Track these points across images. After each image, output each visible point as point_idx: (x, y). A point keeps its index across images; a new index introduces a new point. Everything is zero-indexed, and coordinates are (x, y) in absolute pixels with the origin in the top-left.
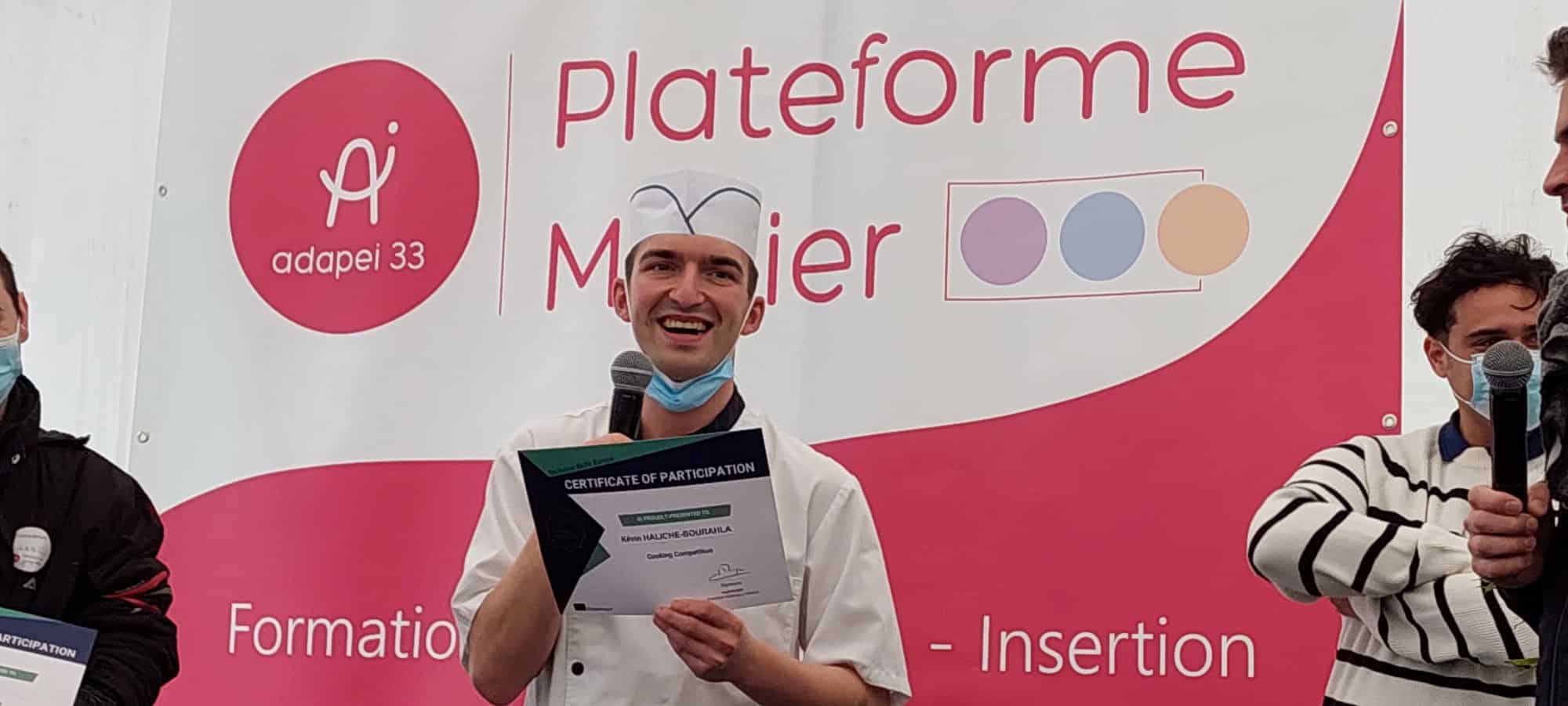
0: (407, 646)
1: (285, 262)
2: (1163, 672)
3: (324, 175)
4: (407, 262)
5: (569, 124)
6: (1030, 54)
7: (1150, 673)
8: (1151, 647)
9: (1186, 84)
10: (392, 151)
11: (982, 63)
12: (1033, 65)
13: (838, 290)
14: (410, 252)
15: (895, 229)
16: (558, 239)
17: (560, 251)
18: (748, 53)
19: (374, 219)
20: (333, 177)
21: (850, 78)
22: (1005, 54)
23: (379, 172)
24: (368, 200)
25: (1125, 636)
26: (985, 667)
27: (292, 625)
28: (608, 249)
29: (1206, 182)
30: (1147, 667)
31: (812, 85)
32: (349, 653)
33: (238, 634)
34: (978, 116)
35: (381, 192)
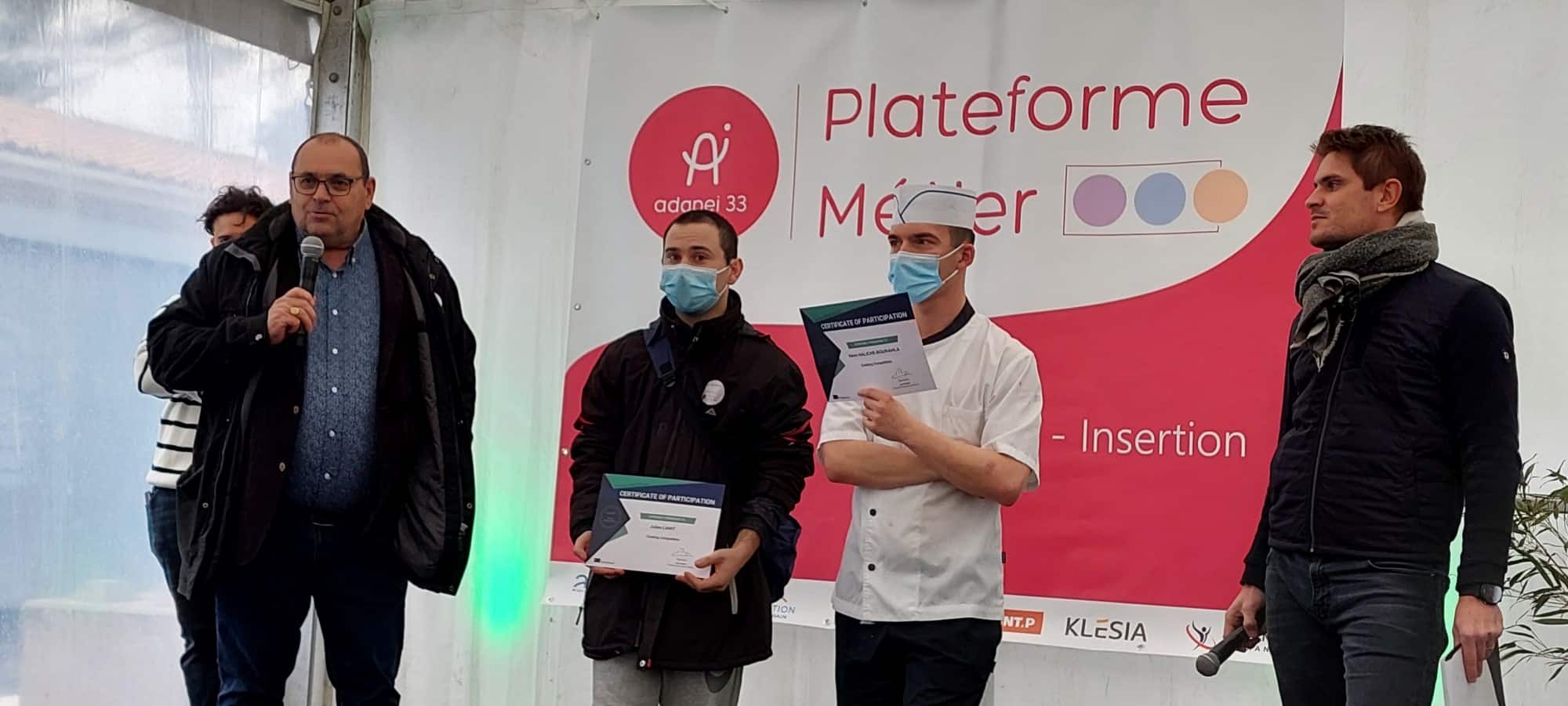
1: (662, 206)
2: (1191, 453)
3: (685, 155)
4: (736, 207)
5: (833, 127)
6: (1117, 89)
7: (1183, 454)
8: (1184, 439)
9: (1212, 109)
10: (726, 141)
11: (1088, 95)
12: (1119, 96)
13: (998, 228)
14: (737, 202)
16: (826, 195)
17: (828, 203)
18: (943, 85)
19: (716, 181)
20: (691, 156)
21: (1007, 103)
22: (1103, 89)
23: (719, 152)
24: (712, 170)
25: (1169, 432)
26: (1085, 449)
28: (857, 201)
29: (1223, 168)
30: (1181, 450)
31: (982, 105)
34: (1085, 127)
35: (720, 165)
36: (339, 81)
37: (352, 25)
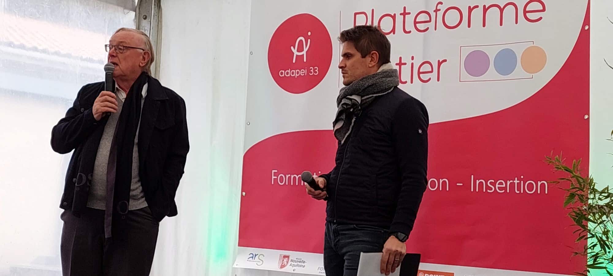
1: (283, 73)
2: (522, 192)
3: (292, 48)
4: (314, 72)
6: (484, 6)
7: (518, 192)
8: (519, 184)
9: (528, 15)
10: (309, 40)
11: (470, 10)
12: (485, 10)
13: (430, 79)
14: (314, 70)
15: (445, 61)
18: (405, 8)
19: (305, 60)
20: (294, 48)
21: (433, 16)
22: (477, 7)
23: (306, 46)
24: (303, 55)
25: (512, 181)
26: (472, 190)
27: (287, 176)
29: (534, 45)
30: (518, 190)
31: (423, 17)
32: (302, 184)
33: (274, 179)
34: (469, 26)
35: (307, 52)
36: (147, 19)
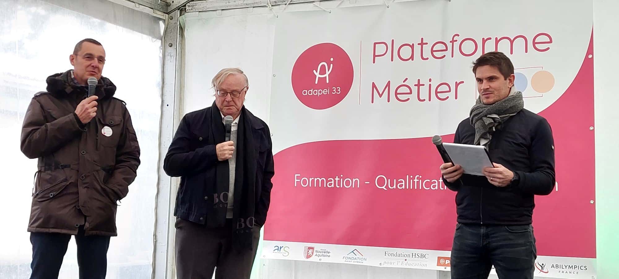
0: (339, 185)
1: (306, 93)
3: (314, 71)
5: (376, 58)
9: (537, 46)
10: (332, 65)
11: (484, 41)
13: (448, 97)
14: (337, 90)
15: (463, 82)
16: (374, 86)
17: (375, 89)
19: (328, 82)
20: (317, 72)
23: (328, 71)
24: (325, 77)
27: (311, 180)
28: (387, 88)
29: (543, 70)
31: (439, 47)
32: (325, 186)
33: (297, 181)
35: (329, 75)
36: (173, 46)
37: (177, 23)
